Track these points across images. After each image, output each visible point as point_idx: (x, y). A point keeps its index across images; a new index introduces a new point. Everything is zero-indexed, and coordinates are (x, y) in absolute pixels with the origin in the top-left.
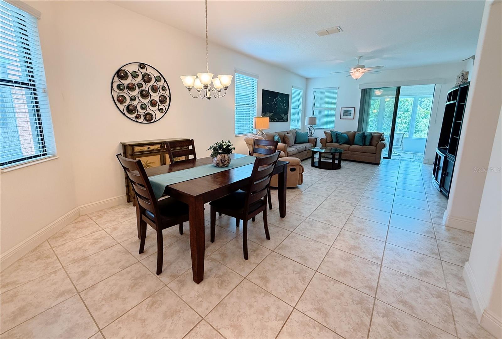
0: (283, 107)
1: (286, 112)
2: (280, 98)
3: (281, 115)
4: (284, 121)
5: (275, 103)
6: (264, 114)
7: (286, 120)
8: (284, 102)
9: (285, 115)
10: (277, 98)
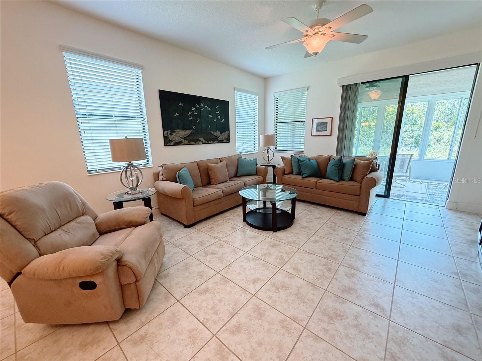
0: (215, 120)
1: (225, 127)
2: (207, 106)
3: (212, 132)
4: (221, 142)
5: (196, 113)
6: (169, 133)
7: (225, 141)
8: (218, 113)
9: (221, 133)
10: (199, 106)
